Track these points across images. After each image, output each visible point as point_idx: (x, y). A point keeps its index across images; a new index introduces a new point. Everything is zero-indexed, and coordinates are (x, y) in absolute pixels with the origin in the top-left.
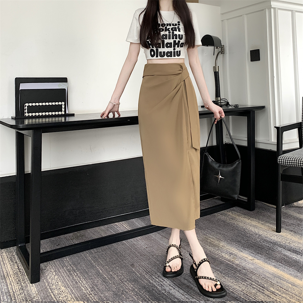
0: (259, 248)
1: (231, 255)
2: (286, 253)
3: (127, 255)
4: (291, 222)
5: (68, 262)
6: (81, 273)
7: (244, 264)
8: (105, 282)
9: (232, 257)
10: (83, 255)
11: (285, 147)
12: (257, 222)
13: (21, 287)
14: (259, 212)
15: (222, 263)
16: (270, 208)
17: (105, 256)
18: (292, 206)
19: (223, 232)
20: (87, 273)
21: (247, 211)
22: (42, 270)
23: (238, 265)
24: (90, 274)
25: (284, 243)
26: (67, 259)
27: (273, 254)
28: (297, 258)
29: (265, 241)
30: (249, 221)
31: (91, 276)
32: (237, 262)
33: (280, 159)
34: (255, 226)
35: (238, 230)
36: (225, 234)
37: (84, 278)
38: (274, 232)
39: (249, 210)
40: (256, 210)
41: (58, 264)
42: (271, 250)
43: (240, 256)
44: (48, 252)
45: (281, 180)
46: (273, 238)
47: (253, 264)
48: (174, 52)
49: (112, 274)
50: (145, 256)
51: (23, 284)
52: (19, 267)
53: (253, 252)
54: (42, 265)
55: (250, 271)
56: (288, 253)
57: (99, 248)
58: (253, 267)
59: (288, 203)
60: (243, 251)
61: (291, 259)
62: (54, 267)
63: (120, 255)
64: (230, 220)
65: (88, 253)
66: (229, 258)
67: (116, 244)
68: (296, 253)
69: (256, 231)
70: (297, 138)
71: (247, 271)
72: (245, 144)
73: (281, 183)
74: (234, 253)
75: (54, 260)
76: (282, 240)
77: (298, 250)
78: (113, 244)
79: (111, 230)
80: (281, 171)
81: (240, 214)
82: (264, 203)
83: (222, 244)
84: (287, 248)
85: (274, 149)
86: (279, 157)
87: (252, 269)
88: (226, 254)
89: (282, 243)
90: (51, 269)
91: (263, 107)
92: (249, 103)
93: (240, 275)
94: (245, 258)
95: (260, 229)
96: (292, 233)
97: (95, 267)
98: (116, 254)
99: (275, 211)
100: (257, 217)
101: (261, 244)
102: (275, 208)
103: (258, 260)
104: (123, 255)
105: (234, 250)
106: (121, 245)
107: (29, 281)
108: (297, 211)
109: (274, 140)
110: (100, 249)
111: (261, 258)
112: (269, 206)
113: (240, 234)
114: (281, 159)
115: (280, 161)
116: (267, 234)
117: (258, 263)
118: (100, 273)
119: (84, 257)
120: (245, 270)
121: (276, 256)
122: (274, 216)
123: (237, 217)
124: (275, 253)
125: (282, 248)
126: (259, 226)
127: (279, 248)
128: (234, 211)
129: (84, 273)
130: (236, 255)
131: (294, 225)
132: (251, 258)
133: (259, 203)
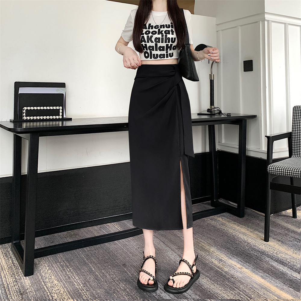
0: (248, 256)
1: (221, 262)
2: (273, 264)
3: (119, 255)
4: (279, 232)
5: (62, 258)
6: (73, 269)
7: (232, 272)
8: (97, 280)
9: (222, 264)
10: (76, 252)
11: (275, 156)
12: (246, 230)
13: (15, 279)
14: (248, 219)
15: (211, 269)
16: (259, 216)
17: (98, 255)
18: (280, 215)
19: (213, 237)
20: (79, 269)
21: (237, 217)
22: (35, 265)
23: (227, 272)
24: (83, 271)
25: (271, 252)
26: (60, 256)
27: (260, 264)
28: (284, 270)
29: (254, 249)
30: (239, 227)
31: (84, 273)
32: (226, 270)
33: (269, 168)
34: (244, 234)
35: (228, 237)
36: (215, 240)
37: (77, 274)
38: (262, 241)
39: (239, 217)
40: (246, 217)
41: (51, 260)
42: (259, 259)
43: (229, 263)
44: (42, 248)
45: (270, 189)
46: (261, 247)
47: (241, 273)
48: (167, 55)
49: (104, 272)
50: (136, 256)
51: (16, 276)
52: (13, 262)
53: (242, 261)
54: (36, 260)
55: (238, 280)
56: (275, 264)
57: (92, 246)
58: (240, 275)
59: (277, 211)
60: (232, 258)
61: (277, 270)
62: (48, 262)
63: (112, 255)
64: (220, 226)
65: (81, 251)
66: (219, 265)
67: (108, 244)
68: (283, 264)
69: (245, 238)
70: (286, 147)
71: (235, 280)
72: (236, 151)
73: (270, 191)
74: (223, 260)
75: (48, 256)
76: (270, 250)
77: (285, 262)
78: (106, 244)
79: (103, 230)
80: (270, 180)
81: (229, 220)
82: (253, 210)
83: (212, 249)
84: (274, 258)
85: (265, 157)
86: (269, 166)
87: (240, 278)
88: (216, 260)
89: (269, 253)
90: (44, 264)
91: (255, 117)
92: (242, 112)
93: (228, 283)
94: (233, 266)
95: (249, 237)
96: (280, 243)
97: (88, 264)
98: (109, 253)
99: (264, 219)
100: (246, 224)
101: (249, 252)
102: (264, 216)
103: (247, 269)
104: (115, 255)
105: (223, 257)
106: (113, 244)
107: (23, 274)
108: (285, 220)
109: (264, 148)
110: (92, 248)
111: (250, 267)
112: (258, 214)
113: (230, 241)
114: (271, 167)
115: (269, 170)
116: (256, 242)
117: (246, 272)
118: (92, 270)
119: (77, 254)
120: (234, 278)
121: (264, 266)
122: (263, 224)
123: (227, 223)
124: (263, 263)
125: (269, 259)
126: (248, 233)
127: (267, 258)
128: (224, 216)
129: (77, 269)
130: (225, 262)
131: (282, 235)
132: (239, 266)
133: (249, 210)
